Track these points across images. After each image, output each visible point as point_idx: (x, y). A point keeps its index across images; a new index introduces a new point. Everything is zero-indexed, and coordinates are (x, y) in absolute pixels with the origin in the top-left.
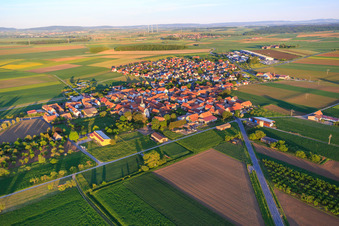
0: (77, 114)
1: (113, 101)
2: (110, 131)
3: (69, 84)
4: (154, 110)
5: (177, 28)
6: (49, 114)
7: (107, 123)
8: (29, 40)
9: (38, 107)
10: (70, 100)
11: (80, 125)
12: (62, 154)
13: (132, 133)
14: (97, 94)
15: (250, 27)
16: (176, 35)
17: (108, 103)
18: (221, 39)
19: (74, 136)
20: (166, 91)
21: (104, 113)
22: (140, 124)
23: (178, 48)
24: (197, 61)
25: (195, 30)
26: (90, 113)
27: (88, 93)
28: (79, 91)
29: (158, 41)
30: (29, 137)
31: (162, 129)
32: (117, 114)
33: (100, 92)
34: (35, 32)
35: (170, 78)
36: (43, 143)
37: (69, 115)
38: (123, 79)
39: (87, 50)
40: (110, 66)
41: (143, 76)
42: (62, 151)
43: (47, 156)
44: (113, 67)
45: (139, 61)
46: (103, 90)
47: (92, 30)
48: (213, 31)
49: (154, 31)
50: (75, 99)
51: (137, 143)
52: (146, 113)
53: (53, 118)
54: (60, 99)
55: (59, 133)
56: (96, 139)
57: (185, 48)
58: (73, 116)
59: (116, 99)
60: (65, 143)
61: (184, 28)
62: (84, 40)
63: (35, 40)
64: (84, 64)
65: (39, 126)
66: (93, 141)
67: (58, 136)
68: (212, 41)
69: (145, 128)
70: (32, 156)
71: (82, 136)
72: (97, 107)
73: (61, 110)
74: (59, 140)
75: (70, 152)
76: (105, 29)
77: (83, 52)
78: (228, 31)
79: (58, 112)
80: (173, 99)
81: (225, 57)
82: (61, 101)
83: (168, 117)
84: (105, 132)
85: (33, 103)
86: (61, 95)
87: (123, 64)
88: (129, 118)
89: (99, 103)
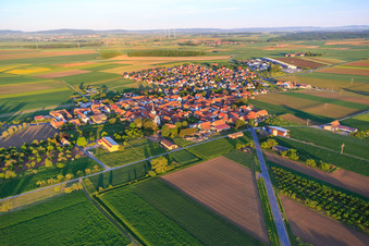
0: (85, 121)
1: (123, 108)
2: (118, 137)
3: (78, 90)
4: (165, 117)
5: (196, 33)
6: (57, 120)
7: (116, 129)
8: (37, 44)
9: (46, 113)
10: (79, 107)
11: (89, 131)
12: (69, 159)
13: (141, 140)
14: (107, 100)
15: (275, 33)
16: (195, 41)
17: (118, 110)
18: (242, 45)
19: (81, 142)
20: (180, 98)
21: (113, 120)
22: (150, 131)
23: (196, 54)
24: (215, 68)
25: (215, 35)
26: (99, 119)
27: (97, 100)
28: (88, 97)
29: (175, 47)
30: (35, 142)
31: (172, 137)
32: (126, 121)
33: (110, 99)
34: (43, 35)
35: (185, 86)
36: (50, 147)
37: (77, 121)
38: (136, 86)
39: (98, 55)
40: (122, 73)
41: (157, 83)
42: (69, 156)
43: (54, 160)
44: (126, 74)
45: (154, 67)
46: (113, 97)
47: (105, 34)
48: (235, 37)
49: (171, 36)
50: (83, 105)
51: (146, 150)
52: (157, 120)
53: (61, 123)
54: (69, 105)
55: (66, 138)
56: (104, 144)
57: (203, 54)
58: (81, 122)
59: (127, 106)
60: (73, 148)
61: (204, 33)
62: (95, 45)
63: (42, 44)
64: (94, 70)
65: (47, 131)
66: (101, 147)
67: (66, 142)
68: (233, 47)
69: (155, 135)
70: (39, 160)
71: (90, 142)
72: (107, 114)
73: (69, 116)
74: (67, 146)
75: (77, 157)
76: (119, 33)
77: (94, 57)
78: (252, 37)
79: (66, 118)
80: (186, 107)
81: (245, 65)
82: (69, 107)
83: (179, 124)
84: (114, 138)
85: (40, 109)
86: (70, 101)
87: (136, 70)
88: (139, 125)
89: (108, 110)
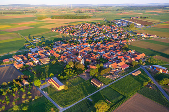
0: (37, 62)
1: (57, 52)
2: (62, 77)
3: (28, 39)
4: (87, 60)
6: (18, 63)
7: (58, 70)
8: (3, 12)
9: (10, 56)
10: (31, 52)
11: (40, 72)
12: (31, 100)
13: (76, 79)
14: (47, 47)
15: (118, 7)
16: (82, 11)
17: (55, 54)
18: (106, 13)
19: (37, 83)
20: (89, 45)
21: (54, 62)
22: (81, 71)
23: (86, 18)
24: (100, 26)
25: (91, 8)
26: (45, 62)
27: (41, 46)
28: (35, 44)
29: (73, 14)
30: (5, 83)
32: (62, 62)
35: (88, 36)
36: (16, 89)
37: (31, 64)
38: (60, 36)
39: (36, 18)
40: (50, 28)
41: (72, 34)
42: (30, 97)
44: (53, 29)
45: (67, 25)
46: (50, 44)
47: (37, 7)
48: (100, 9)
50: (33, 50)
51: (82, 87)
52: (82, 62)
53: (21, 66)
54: (24, 50)
55: (26, 79)
56: (53, 84)
57: (89, 17)
58: (34, 64)
59: (60, 51)
60: (31, 89)
61: (86, 7)
62: (33, 12)
63: (5, 12)
64: (35, 26)
65: (12, 72)
66: (51, 86)
67: (26, 83)
68: (102, 14)
69: (84, 74)
71: (43, 82)
72: (48, 57)
73: (26, 59)
74: (27, 86)
75: (36, 97)
77: (33, 19)
78: (108, 9)
79: (24, 60)
80: (95, 51)
81: (113, 23)
82: (24, 53)
83: (98, 66)
84: (59, 78)
85: (6, 53)
86: (24, 47)
87: (58, 26)
88: (72, 66)
89: (49, 54)
